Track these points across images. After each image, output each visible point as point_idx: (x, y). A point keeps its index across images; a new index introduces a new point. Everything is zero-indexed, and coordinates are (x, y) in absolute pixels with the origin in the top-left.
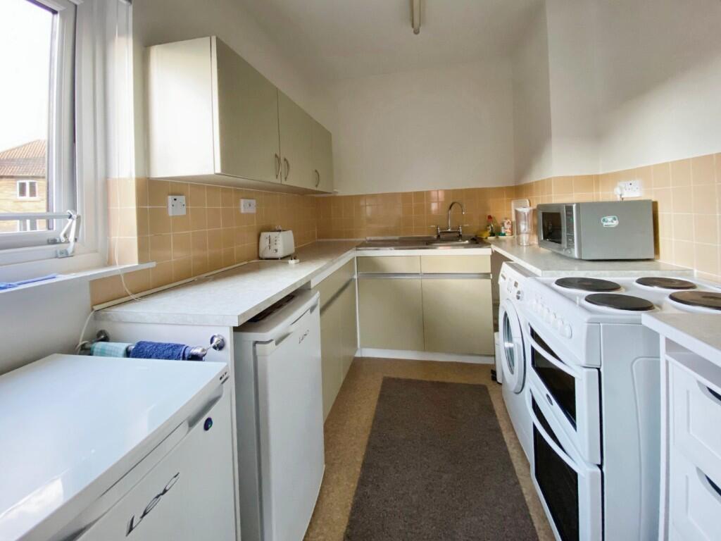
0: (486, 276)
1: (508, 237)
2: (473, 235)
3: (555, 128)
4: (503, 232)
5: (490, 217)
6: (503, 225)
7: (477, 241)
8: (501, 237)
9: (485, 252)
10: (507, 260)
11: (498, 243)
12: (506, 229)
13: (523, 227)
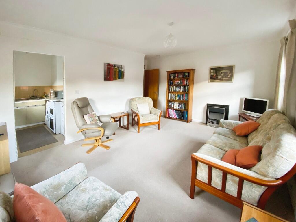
0: (43, 105)
1: (49, 97)
2: (40, 97)
3: (57, 78)
4: (48, 96)
5: (45, 93)
6: (48, 94)
7: (41, 98)
8: (48, 97)
9: (44, 100)
10: (48, 101)
11: (47, 98)
12: (49, 95)
13: (52, 94)
